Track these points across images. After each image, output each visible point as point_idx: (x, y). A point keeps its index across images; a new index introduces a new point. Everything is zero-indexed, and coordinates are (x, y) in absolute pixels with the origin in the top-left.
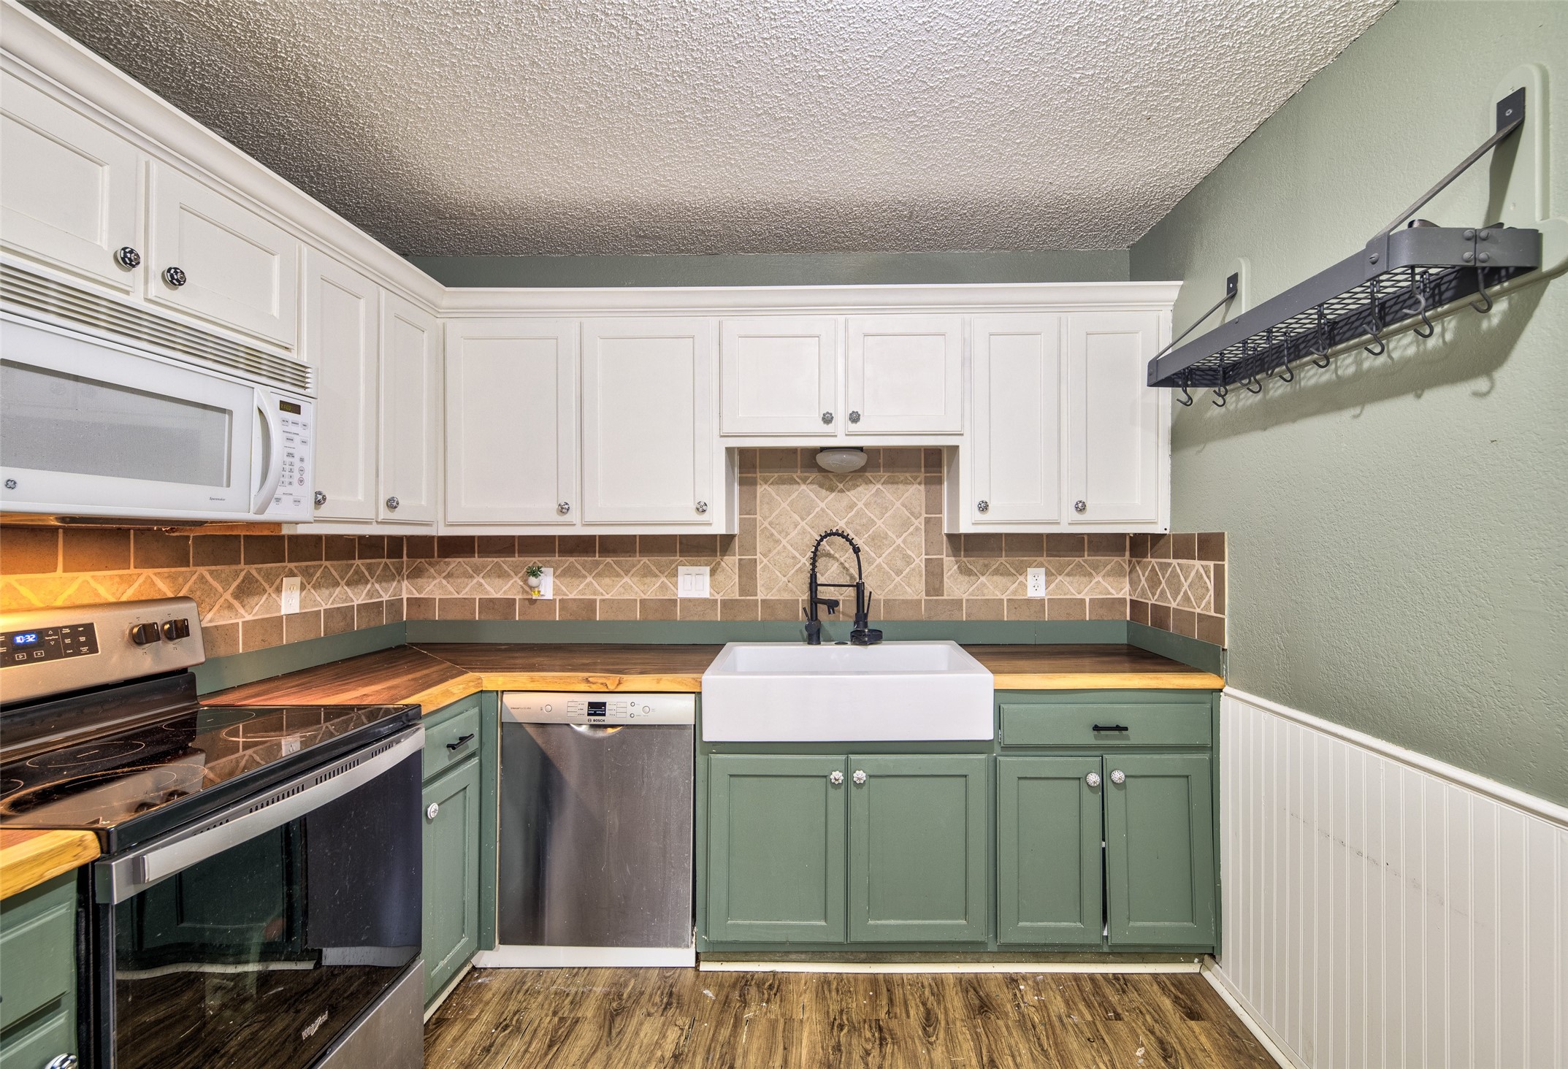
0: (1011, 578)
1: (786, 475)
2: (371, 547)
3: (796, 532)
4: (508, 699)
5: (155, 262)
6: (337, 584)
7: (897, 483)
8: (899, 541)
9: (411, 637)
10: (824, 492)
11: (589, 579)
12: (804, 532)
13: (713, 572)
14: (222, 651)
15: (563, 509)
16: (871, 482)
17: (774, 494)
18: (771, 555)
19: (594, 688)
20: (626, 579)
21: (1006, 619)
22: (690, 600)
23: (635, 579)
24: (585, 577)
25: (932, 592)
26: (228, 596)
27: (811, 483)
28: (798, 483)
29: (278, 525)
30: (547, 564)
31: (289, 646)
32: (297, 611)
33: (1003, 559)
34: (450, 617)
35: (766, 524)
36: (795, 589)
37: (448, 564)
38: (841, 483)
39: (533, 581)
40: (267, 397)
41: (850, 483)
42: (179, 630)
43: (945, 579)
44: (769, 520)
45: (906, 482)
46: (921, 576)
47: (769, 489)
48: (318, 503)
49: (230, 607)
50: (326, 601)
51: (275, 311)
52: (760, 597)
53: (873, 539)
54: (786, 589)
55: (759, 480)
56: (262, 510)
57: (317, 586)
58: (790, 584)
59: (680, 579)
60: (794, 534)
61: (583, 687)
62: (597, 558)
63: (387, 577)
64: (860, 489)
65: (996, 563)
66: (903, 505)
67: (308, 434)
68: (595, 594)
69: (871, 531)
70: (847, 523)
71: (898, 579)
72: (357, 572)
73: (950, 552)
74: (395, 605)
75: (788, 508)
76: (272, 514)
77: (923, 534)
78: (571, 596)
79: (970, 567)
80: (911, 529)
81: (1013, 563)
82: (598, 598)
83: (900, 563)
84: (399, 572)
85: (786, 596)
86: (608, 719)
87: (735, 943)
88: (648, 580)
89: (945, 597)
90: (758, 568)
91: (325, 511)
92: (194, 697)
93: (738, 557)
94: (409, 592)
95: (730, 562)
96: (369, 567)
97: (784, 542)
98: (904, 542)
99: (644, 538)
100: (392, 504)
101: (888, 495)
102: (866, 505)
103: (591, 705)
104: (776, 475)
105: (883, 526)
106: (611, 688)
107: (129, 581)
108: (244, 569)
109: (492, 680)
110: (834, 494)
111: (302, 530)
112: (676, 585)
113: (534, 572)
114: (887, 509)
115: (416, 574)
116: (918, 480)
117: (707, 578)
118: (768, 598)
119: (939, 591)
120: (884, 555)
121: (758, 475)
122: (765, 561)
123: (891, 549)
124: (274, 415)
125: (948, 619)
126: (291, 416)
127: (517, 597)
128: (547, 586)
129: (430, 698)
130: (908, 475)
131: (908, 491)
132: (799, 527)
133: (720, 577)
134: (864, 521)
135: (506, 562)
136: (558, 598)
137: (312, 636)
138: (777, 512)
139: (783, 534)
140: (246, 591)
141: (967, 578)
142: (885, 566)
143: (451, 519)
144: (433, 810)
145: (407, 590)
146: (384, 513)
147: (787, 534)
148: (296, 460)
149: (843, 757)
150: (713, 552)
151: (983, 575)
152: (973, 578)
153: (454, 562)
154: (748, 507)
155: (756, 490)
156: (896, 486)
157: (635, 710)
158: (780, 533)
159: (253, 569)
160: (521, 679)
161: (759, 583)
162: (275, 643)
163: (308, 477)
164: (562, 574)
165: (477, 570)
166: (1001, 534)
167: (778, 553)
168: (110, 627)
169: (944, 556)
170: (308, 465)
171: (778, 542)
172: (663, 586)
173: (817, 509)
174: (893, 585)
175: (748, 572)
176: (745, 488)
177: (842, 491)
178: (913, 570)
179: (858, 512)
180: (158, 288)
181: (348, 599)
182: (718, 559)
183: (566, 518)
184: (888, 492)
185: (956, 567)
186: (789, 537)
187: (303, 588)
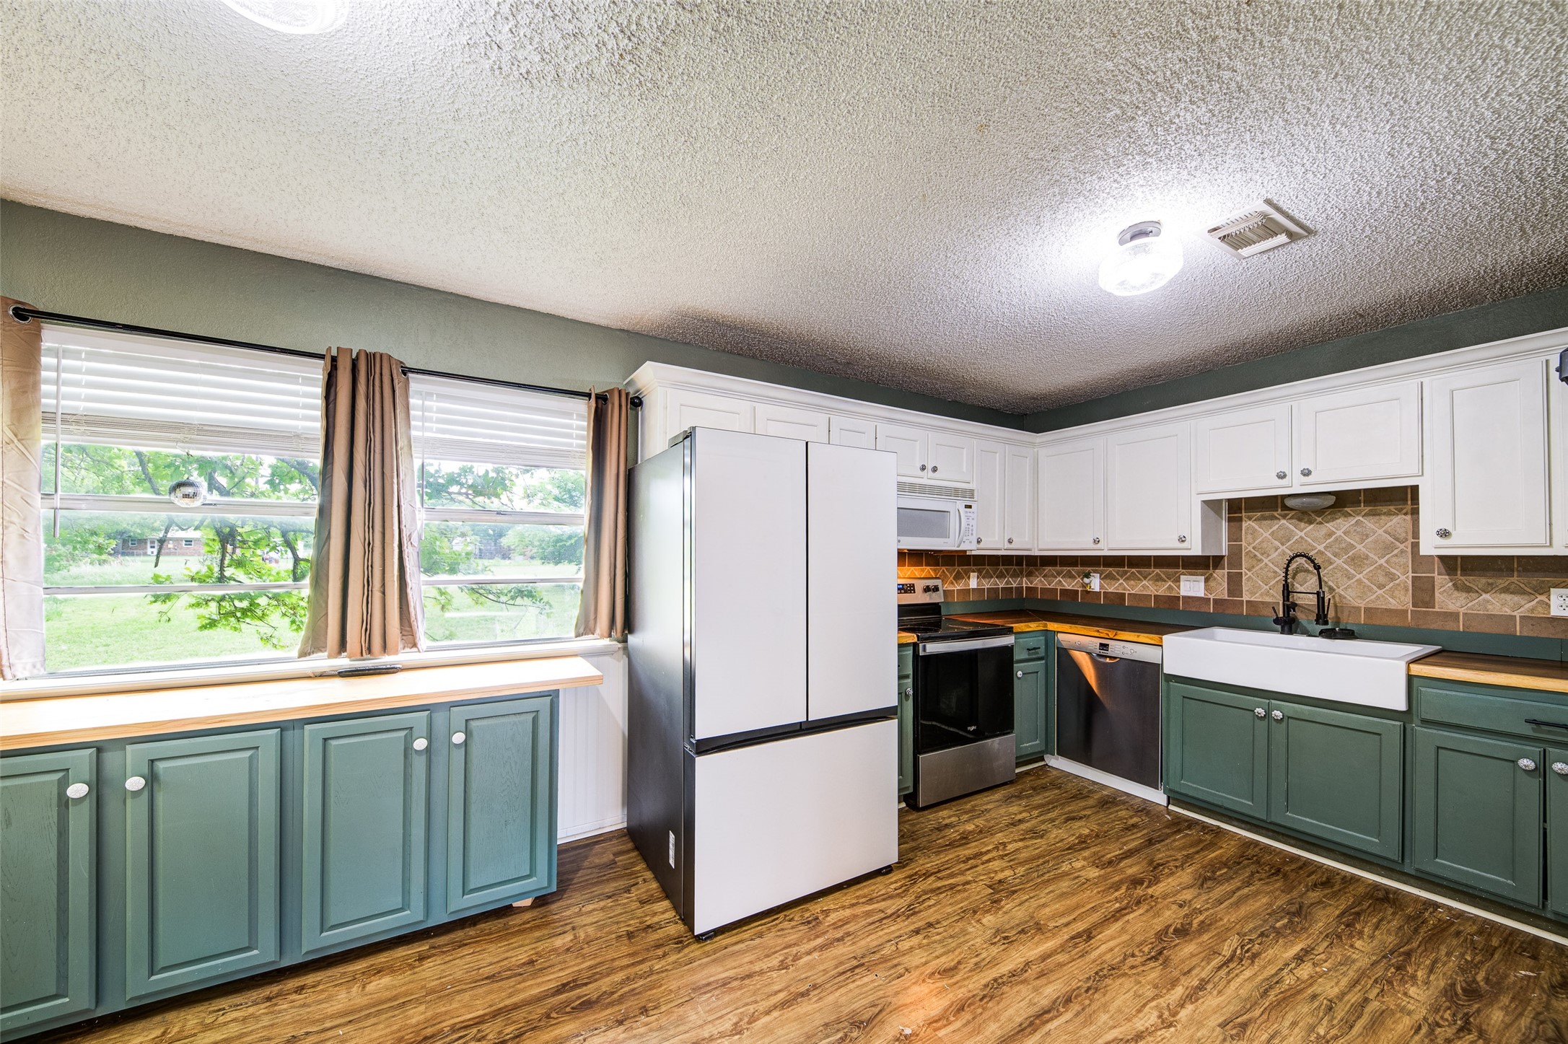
0: (1526, 597)
1: (1267, 513)
2: (1007, 560)
3: (1277, 553)
4: (1060, 636)
5: (929, 467)
6: (992, 577)
7: (1379, 515)
8: (1382, 561)
9: (1027, 606)
10: (1303, 525)
11: (1121, 581)
12: (1284, 553)
13: (1207, 580)
14: (950, 600)
15: (1097, 541)
16: (1351, 515)
17: (1257, 527)
18: (1254, 570)
19: (1102, 635)
20: (1145, 582)
21: (1518, 634)
22: (1189, 597)
23: (1151, 582)
24: (1118, 580)
25: (1420, 604)
26: (951, 578)
27: (1290, 518)
28: (1279, 519)
29: (965, 551)
30: (1095, 572)
31: (973, 601)
32: (976, 587)
33: (1515, 579)
34: (1045, 597)
35: (1250, 548)
36: (1275, 595)
37: (1044, 570)
38: (1319, 517)
39: (1086, 580)
40: (960, 505)
41: (1329, 517)
42: (936, 589)
43: (1437, 594)
44: (1253, 545)
45: (1389, 514)
46: (1407, 590)
47: (1253, 524)
48: (979, 542)
49: (952, 583)
50: (987, 584)
51: (965, 470)
52: (1245, 598)
53: (1353, 560)
54: (1267, 593)
55: (1244, 518)
56: (958, 546)
57: (984, 577)
58: (1271, 591)
59: (1182, 583)
60: (1274, 555)
61: (1096, 634)
62: (1126, 569)
63: (1015, 575)
64: (1338, 521)
65: (1502, 582)
66: (1386, 532)
67: (975, 515)
68: (1124, 590)
69: (1351, 554)
70: (1326, 548)
71: (1380, 592)
72: (1001, 572)
73: (1444, 571)
74: (1019, 589)
75: (1270, 537)
76: (961, 548)
77: (1410, 556)
78: (1110, 591)
79: (1468, 584)
80: (1396, 552)
81: (1529, 583)
82: (1127, 592)
83: (1382, 579)
84: (1022, 573)
85: (1267, 599)
86: (1110, 653)
87: (1186, 795)
88: (1159, 583)
89: (1437, 609)
90: (1244, 578)
91: (981, 545)
92: (940, 614)
93: (1226, 571)
94: (1026, 583)
95: (1221, 575)
96: (1006, 570)
97: (1266, 561)
98: (1387, 562)
99: (1156, 557)
100: (1010, 541)
101: (1369, 525)
102: (1345, 533)
103: (1101, 645)
104: (1259, 514)
105: (1364, 550)
106: (1111, 636)
107: (923, 571)
108: (957, 568)
109: (1052, 626)
110: (1312, 526)
111: (974, 553)
112: (1179, 587)
113: (1087, 576)
114: (1367, 536)
115: (1029, 574)
116: (1404, 511)
117: (1202, 584)
118: (1252, 599)
119: (1430, 603)
120: (1365, 572)
121: (1244, 514)
122: (1249, 574)
123: (1372, 567)
124: (963, 510)
125: (1440, 628)
126: (968, 510)
127: (1080, 589)
128: (1095, 583)
129: (1019, 627)
130: (1392, 508)
131: (1391, 520)
132: (1279, 550)
133: (1212, 584)
134: (1344, 545)
135: (1073, 570)
136: (1102, 591)
137: (982, 599)
138: (1260, 540)
139: (1265, 555)
140: (958, 577)
141: (1464, 595)
142: (1366, 581)
143: (1040, 547)
144: (1020, 674)
145: (1025, 583)
146: (1007, 545)
147: (1269, 555)
148: (970, 526)
149: (1268, 701)
150: (1207, 567)
151: (1486, 593)
152: (1473, 595)
153: (1047, 569)
154: (1235, 536)
155: (1241, 526)
156: (1378, 517)
157: (1125, 651)
158: (1262, 554)
159: (960, 568)
160: (1066, 627)
161: (1244, 589)
162: (968, 600)
163: (974, 532)
164: (1105, 578)
165: (1059, 574)
166: (1513, 556)
167: (1261, 569)
168: (919, 585)
169: (1436, 574)
170: (975, 528)
171: (1261, 560)
172: (1170, 588)
173: (1296, 538)
174: (1375, 596)
175: (1235, 583)
176: (1232, 524)
177: (1320, 523)
178: (1398, 585)
179: (1336, 539)
180: (931, 474)
181: (997, 584)
182: (1211, 571)
183: (1098, 546)
184: (1369, 523)
185: (1451, 584)
186: (1270, 558)
187: (978, 578)
